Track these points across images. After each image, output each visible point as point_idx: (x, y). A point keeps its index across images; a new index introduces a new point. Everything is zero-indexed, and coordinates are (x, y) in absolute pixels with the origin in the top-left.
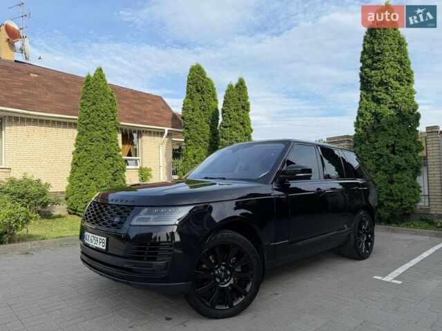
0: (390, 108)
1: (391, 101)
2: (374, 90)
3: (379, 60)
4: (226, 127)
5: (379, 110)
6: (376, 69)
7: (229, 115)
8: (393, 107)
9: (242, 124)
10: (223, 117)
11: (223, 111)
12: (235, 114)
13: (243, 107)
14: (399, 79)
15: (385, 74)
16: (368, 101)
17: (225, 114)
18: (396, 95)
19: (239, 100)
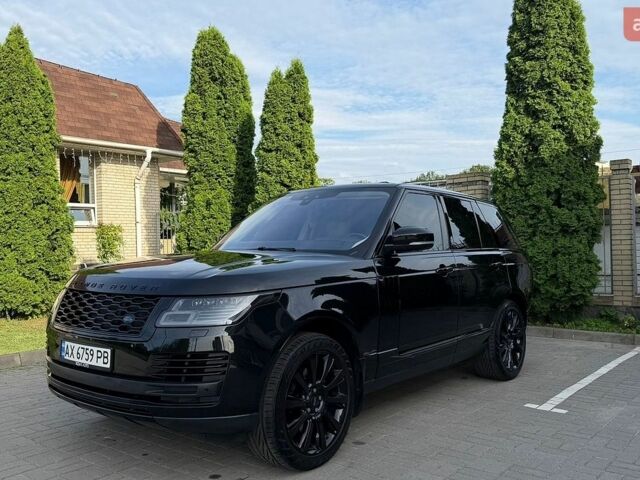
0: (554, 127)
1: (556, 115)
2: (528, 95)
3: (539, 44)
4: (270, 151)
5: (536, 130)
6: (533, 58)
7: (275, 129)
8: (560, 126)
9: (299, 146)
10: (263, 132)
11: (264, 122)
12: (285, 126)
13: (300, 115)
14: (570, 78)
15: (549, 68)
16: (519, 113)
17: (267, 127)
18: (564, 105)
19: (294, 101)
